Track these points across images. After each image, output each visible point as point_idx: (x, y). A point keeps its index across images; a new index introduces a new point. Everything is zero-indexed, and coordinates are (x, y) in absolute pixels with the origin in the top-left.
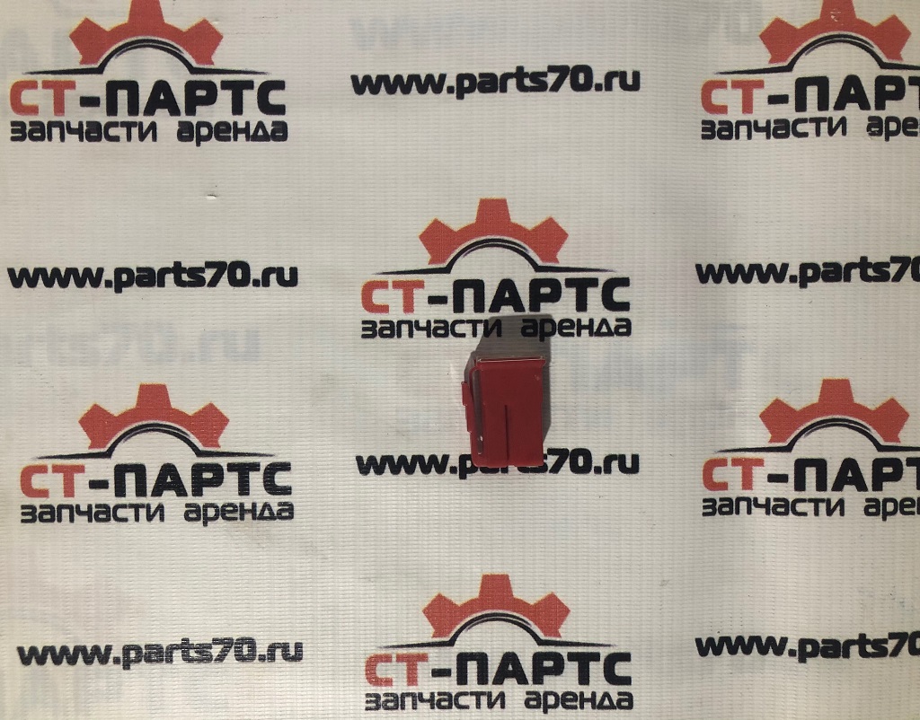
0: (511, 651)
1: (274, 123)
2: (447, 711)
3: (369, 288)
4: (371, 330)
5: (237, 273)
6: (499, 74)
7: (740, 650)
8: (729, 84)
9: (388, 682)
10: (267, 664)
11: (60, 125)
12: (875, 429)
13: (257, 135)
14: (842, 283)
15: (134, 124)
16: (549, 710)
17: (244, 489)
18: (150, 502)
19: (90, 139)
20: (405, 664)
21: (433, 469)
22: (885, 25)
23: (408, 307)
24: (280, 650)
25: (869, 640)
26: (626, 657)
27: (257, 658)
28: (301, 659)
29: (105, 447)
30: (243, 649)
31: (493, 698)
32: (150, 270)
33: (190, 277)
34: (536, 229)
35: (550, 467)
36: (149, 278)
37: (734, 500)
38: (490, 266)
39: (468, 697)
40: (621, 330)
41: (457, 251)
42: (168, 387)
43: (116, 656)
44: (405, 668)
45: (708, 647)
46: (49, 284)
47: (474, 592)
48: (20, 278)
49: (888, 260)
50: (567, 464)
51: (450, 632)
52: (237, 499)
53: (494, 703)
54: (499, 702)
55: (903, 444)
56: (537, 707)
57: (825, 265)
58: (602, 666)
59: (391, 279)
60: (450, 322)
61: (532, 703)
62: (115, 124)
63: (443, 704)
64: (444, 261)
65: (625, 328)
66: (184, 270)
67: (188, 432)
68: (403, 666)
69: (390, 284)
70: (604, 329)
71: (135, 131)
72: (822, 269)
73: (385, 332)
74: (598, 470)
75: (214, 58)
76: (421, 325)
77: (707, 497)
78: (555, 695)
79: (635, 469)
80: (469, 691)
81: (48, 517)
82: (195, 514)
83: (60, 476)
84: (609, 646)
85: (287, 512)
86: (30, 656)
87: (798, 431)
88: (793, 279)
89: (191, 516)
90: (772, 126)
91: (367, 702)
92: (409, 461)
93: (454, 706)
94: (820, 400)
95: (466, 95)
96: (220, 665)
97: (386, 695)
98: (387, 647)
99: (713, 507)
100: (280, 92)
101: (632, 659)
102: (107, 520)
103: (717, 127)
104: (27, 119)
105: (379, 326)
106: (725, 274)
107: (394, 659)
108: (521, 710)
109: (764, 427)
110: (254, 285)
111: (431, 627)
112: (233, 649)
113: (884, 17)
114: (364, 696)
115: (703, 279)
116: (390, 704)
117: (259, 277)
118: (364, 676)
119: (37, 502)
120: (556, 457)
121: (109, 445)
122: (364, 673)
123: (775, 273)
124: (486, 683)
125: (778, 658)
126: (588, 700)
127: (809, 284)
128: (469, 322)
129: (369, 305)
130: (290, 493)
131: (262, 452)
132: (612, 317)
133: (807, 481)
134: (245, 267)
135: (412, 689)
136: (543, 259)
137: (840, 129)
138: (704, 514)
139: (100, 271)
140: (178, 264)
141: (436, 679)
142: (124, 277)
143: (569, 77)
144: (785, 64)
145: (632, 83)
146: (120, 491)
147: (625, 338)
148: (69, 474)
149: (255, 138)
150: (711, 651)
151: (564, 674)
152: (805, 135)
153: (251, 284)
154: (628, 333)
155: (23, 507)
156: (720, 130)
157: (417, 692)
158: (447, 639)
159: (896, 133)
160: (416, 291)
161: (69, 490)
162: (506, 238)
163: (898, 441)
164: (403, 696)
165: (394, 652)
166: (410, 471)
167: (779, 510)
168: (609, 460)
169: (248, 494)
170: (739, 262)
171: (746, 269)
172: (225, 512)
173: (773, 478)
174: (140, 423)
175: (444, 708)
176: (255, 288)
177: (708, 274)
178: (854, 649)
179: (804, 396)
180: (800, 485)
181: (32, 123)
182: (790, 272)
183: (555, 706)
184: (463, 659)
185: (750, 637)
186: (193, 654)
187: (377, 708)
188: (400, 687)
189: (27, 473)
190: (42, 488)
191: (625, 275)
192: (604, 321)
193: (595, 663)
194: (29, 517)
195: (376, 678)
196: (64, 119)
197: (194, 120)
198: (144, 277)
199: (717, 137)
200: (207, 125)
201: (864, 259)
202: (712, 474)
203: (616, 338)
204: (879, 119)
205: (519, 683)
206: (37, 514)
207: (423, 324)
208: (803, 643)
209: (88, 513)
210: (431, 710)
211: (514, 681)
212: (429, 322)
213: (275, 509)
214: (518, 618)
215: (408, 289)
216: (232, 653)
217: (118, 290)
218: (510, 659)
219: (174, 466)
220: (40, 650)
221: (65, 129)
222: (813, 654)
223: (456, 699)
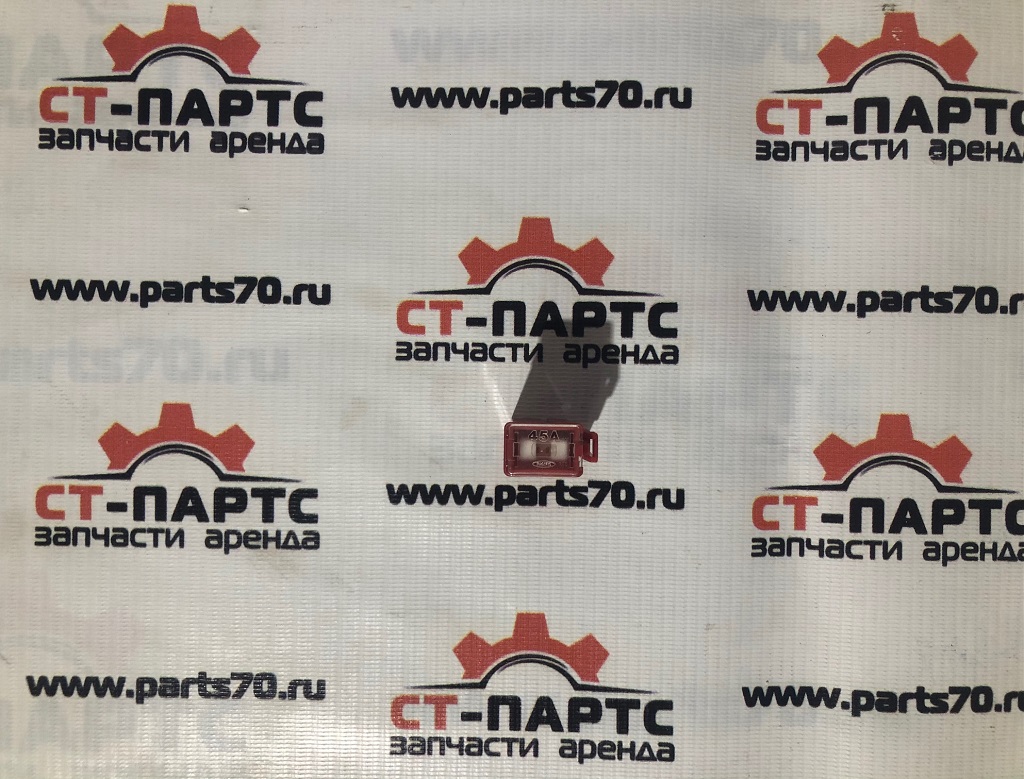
0: (546, 695)
1: (311, 135)
2: (477, 757)
3: (405, 308)
4: (406, 352)
5: (267, 290)
6: (544, 89)
7: (790, 701)
8: (786, 104)
9: (415, 725)
10: (287, 702)
11: (89, 133)
12: (935, 467)
13: (294, 147)
14: (902, 313)
15: (166, 133)
16: (585, 760)
17: (268, 516)
18: (170, 527)
19: (120, 148)
20: (433, 706)
21: (468, 500)
22: (948, 45)
23: (446, 328)
24: (302, 687)
25: (928, 694)
26: (667, 705)
27: (277, 695)
28: (323, 697)
29: (124, 468)
30: (263, 685)
31: (526, 746)
32: (177, 284)
33: (219, 292)
34: (580, 251)
35: (590, 500)
36: (176, 292)
37: (786, 541)
38: (532, 288)
39: (499, 744)
40: (668, 358)
41: (498, 271)
42: (192, 407)
43: (130, 688)
44: (433, 710)
45: (756, 697)
46: (72, 296)
47: (508, 632)
48: (44, 290)
49: (951, 290)
50: (608, 498)
51: (481, 673)
52: (261, 527)
53: (527, 751)
54: (532, 749)
55: (965, 484)
56: (572, 756)
57: (885, 293)
58: (642, 715)
59: (428, 299)
60: (489, 345)
61: (567, 752)
62: (146, 133)
63: (473, 750)
64: (483, 281)
65: (672, 356)
66: (213, 285)
67: (212, 455)
68: (431, 708)
69: (427, 305)
70: (650, 357)
71: (167, 141)
72: (881, 298)
73: (421, 355)
74: (641, 505)
75: (251, 68)
76: (458, 348)
77: (757, 536)
78: (592, 744)
79: (680, 504)
80: (500, 737)
81: (63, 540)
82: (216, 540)
83: (77, 498)
84: (650, 692)
85: (313, 541)
86: (39, 686)
87: (854, 469)
88: (851, 308)
89: (212, 542)
90: (831, 147)
91: (392, 745)
92: (443, 491)
93: (484, 753)
94: (877, 436)
95: (510, 110)
96: (238, 701)
97: (412, 738)
98: (415, 687)
99: (763, 547)
100: (318, 103)
101: (674, 707)
102: (125, 544)
103: (773, 147)
104: (56, 126)
105: (414, 348)
106: (779, 302)
107: (422, 701)
108: (554, 759)
109: (819, 464)
110: (285, 302)
111: (462, 668)
112: (252, 685)
113: (950, 35)
114: (389, 739)
115: (756, 306)
116: (417, 749)
117: (290, 293)
118: (389, 718)
119: (52, 524)
120: (597, 490)
121: (129, 466)
122: (390, 714)
123: (831, 301)
124: (519, 729)
125: (830, 711)
126: (626, 750)
127: (867, 314)
128: (508, 345)
129: (403, 325)
130: (316, 522)
131: (288, 477)
132: (659, 344)
133: (863, 521)
134: (276, 283)
135: (441, 734)
136: (587, 282)
137: (901, 152)
138: (753, 555)
139: (126, 284)
140: (206, 279)
141: (466, 723)
142: (151, 291)
143: (617, 93)
144: (845, 84)
145: (683, 100)
146: (139, 515)
147: (672, 366)
148: (86, 495)
149: (290, 150)
150: (758, 702)
151: (601, 722)
152: (864, 157)
153: (282, 301)
154: (675, 361)
155: (38, 529)
156: (776, 151)
157: (444, 736)
158: (478, 681)
159: (960, 157)
160: (454, 312)
161: (86, 513)
162: (549, 259)
163: (960, 481)
164: (431, 740)
165: (422, 693)
166: (443, 501)
167: (833, 552)
168: (652, 494)
169: (272, 521)
170: (794, 289)
171: (802, 296)
172: (249, 540)
173: (827, 518)
174: (162, 444)
175: (473, 754)
176: (286, 305)
177: (761, 301)
178: (912, 704)
179: (861, 432)
180: (856, 526)
181: (60, 131)
182: (847, 301)
183: (592, 756)
184: (495, 702)
185: (801, 688)
186: (210, 688)
187: (403, 753)
188: (427, 731)
189: (43, 493)
190: (58, 509)
191: (673, 300)
192: (650, 348)
193: (635, 710)
194: (44, 540)
195: (402, 720)
196: (94, 127)
197: (228, 130)
198: (171, 291)
199: (772, 158)
200: (241, 136)
201: (925, 288)
202: (762, 512)
203: (662, 366)
204: (942, 142)
205: (554, 730)
206: (52, 536)
207: (460, 347)
208: (857, 695)
209: (105, 537)
210: (459, 757)
211: (548, 728)
212: (466, 345)
213: (300, 538)
214: (554, 660)
215: (446, 310)
216: (250, 689)
217: (144, 305)
218: (544, 704)
219: (195, 490)
220: (50, 680)
221: (95, 137)
222: (868, 708)
223: (487, 746)
